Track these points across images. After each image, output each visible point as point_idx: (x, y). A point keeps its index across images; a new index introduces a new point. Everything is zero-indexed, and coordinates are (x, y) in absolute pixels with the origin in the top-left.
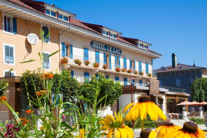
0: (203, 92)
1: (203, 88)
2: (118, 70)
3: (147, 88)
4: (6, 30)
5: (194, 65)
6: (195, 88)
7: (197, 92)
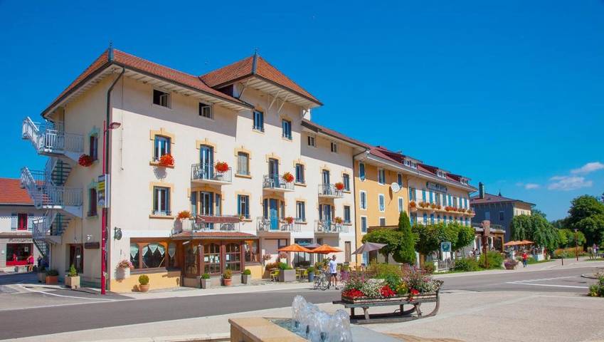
0: (523, 229)
1: (523, 226)
2: (447, 209)
3: (482, 230)
4: (380, 182)
5: (500, 195)
6: (515, 226)
7: (518, 230)
